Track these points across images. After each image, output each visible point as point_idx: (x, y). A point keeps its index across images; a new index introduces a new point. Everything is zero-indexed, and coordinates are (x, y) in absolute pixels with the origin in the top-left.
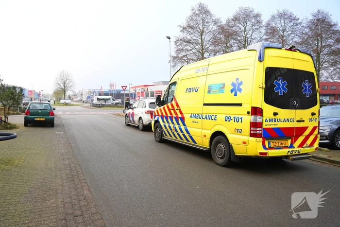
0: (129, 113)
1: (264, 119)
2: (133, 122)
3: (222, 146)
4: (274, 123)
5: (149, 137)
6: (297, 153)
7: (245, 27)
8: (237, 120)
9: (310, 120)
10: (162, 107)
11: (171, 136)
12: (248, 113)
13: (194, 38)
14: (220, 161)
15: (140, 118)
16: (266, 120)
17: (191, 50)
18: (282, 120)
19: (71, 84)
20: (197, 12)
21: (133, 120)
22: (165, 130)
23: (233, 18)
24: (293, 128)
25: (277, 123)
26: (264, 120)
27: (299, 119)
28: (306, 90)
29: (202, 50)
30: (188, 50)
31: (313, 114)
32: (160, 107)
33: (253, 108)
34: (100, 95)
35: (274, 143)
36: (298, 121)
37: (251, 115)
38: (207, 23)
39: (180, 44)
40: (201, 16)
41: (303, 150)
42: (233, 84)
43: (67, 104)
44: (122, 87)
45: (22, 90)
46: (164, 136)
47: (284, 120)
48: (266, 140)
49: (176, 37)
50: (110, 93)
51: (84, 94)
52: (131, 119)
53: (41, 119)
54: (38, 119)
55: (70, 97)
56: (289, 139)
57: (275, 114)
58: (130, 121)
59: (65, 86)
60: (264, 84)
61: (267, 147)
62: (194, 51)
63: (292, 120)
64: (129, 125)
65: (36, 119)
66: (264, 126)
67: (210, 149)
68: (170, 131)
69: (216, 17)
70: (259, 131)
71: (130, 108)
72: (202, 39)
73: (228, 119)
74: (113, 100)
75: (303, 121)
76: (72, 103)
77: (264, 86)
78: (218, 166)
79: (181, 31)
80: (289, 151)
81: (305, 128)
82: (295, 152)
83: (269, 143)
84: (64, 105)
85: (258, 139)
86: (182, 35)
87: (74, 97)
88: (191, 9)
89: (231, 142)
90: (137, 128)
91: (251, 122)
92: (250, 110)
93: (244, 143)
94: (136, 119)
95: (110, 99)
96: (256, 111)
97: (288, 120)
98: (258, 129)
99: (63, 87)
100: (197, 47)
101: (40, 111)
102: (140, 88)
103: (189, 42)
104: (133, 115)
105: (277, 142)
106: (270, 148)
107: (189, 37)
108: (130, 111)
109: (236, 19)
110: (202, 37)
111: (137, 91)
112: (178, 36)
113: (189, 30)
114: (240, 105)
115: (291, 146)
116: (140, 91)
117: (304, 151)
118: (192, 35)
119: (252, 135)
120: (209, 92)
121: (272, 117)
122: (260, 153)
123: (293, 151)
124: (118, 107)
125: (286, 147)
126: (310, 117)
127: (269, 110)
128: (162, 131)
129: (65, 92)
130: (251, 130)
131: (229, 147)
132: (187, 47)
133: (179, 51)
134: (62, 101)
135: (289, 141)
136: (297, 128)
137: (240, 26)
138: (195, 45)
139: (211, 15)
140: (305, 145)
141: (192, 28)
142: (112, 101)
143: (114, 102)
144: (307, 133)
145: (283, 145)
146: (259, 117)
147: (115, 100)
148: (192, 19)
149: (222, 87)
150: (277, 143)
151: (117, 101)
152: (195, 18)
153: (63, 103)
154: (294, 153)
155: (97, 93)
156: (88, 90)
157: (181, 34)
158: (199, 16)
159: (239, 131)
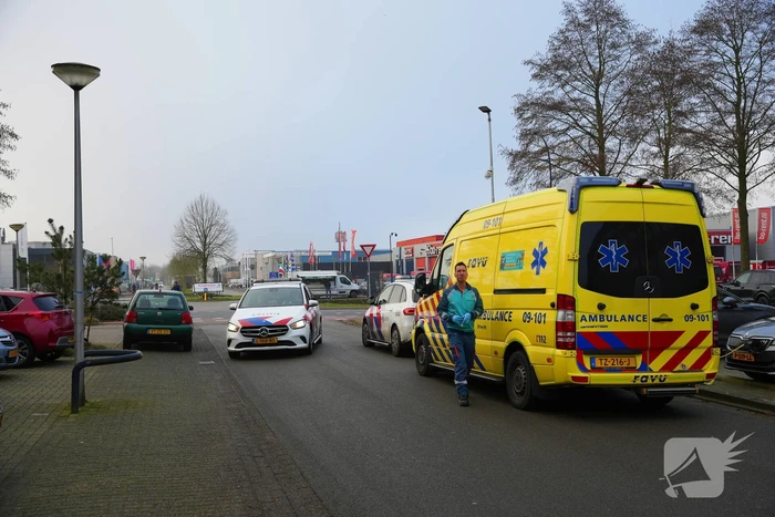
0: (371, 315)
1: (579, 316)
2: (378, 337)
3: (521, 370)
4: (599, 323)
5: (408, 367)
6: (657, 381)
7: (737, 50)
8: (540, 320)
9: (688, 318)
10: (428, 299)
11: (445, 361)
12: (553, 305)
13: (576, 95)
14: (518, 400)
15: (394, 326)
16: (583, 318)
17: (564, 132)
18: (618, 318)
19: (223, 237)
20: (582, 18)
21: (380, 332)
22: (435, 348)
23: (694, 24)
24: (645, 333)
25: (605, 323)
26: (579, 319)
27: (658, 316)
28: (675, 260)
29: (600, 131)
30: (554, 133)
31: (694, 307)
32: (426, 297)
33: (559, 296)
34: (306, 267)
35: (604, 362)
36: (655, 320)
37: (558, 309)
38: (614, 46)
39: (534, 116)
40: (594, 28)
41: (671, 377)
42: (535, 253)
43: (211, 296)
44: (362, 246)
45: (120, 263)
46: (433, 362)
47: (623, 318)
48: (586, 354)
49: (518, 96)
50: (334, 260)
51: (260, 264)
52: (375, 329)
53: (163, 332)
54: (156, 332)
55: (217, 277)
56: (639, 353)
57: (601, 307)
58: (373, 333)
59: (204, 244)
60: (577, 253)
61: (588, 366)
62: (574, 133)
63: (640, 318)
64: (369, 345)
65: (150, 332)
66: (579, 330)
67: (504, 379)
68: (443, 349)
69: (640, 29)
70: (569, 337)
71: (373, 304)
72: (597, 98)
73: (527, 319)
74: (344, 281)
75: (670, 320)
76: (226, 292)
77: (577, 256)
78: (516, 410)
79: (535, 76)
80: (636, 377)
81: (677, 334)
82: (653, 380)
83: (592, 361)
84: (202, 300)
85: (569, 352)
86: (536, 89)
87: (229, 274)
88: (563, 8)
89: (532, 361)
90: (387, 350)
91: (557, 323)
92: (555, 300)
93: (549, 360)
94: (386, 328)
95: (334, 279)
96: (565, 302)
97: (631, 318)
98: (569, 334)
99: (199, 245)
100: (584, 121)
101: (159, 313)
102: (424, 246)
103: (559, 107)
104: (378, 320)
105: (609, 359)
106: (594, 369)
107: (558, 95)
108: (374, 310)
109: (705, 27)
110: (597, 92)
111: (417, 254)
112: (525, 93)
113: (560, 72)
114: (543, 291)
115: (644, 368)
116: (425, 255)
117: (674, 378)
118: (568, 88)
119: (559, 346)
120: (502, 267)
121: (595, 311)
122: (574, 378)
123: (647, 377)
124: (359, 302)
125: (633, 369)
126: (689, 312)
127: (587, 300)
128: (430, 350)
129: (205, 260)
130: (557, 337)
131: (530, 369)
132: (553, 124)
133: (528, 136)
134: (198, 288)
135: (639, 359)
136: (654, 334)
137: (722, 47)
138: (577, 115)
139: (624, 23)
140: (679, 368)
141: (567, 66)
142: (340, 286)
143: (346, 287)
144: (681, 342)
145: (625, 365)
146: (570, 312)
147: (349, 283)
148: (566, 41)
149: (520, 258)
150: (610, 361)
151: (355, 286)
152: (576, 35)
153: (200, 294)
154: (649, 381)
155: (297, 262)
156: (271, 255)
157: (535, 84)
158: (586, 27)
159: (541, 340)
